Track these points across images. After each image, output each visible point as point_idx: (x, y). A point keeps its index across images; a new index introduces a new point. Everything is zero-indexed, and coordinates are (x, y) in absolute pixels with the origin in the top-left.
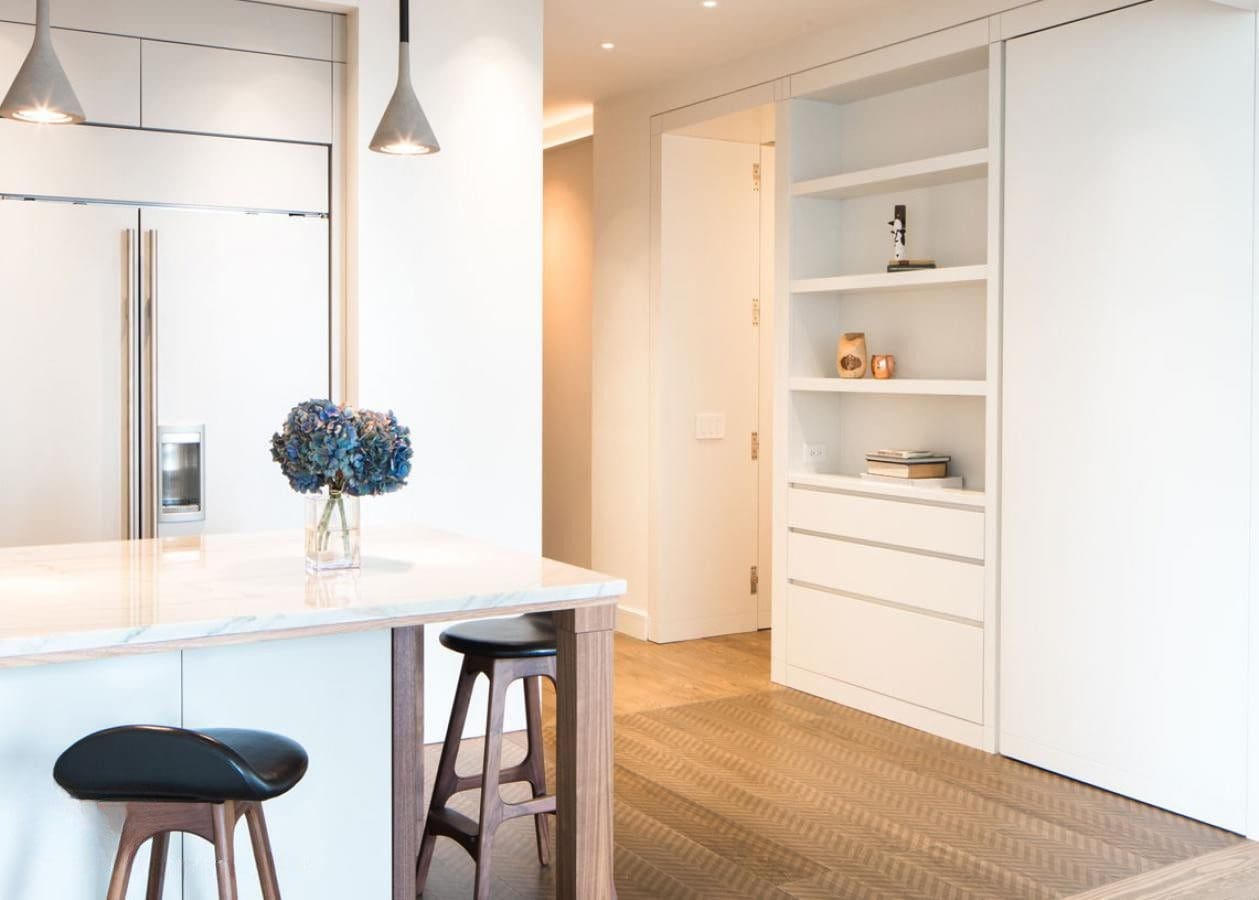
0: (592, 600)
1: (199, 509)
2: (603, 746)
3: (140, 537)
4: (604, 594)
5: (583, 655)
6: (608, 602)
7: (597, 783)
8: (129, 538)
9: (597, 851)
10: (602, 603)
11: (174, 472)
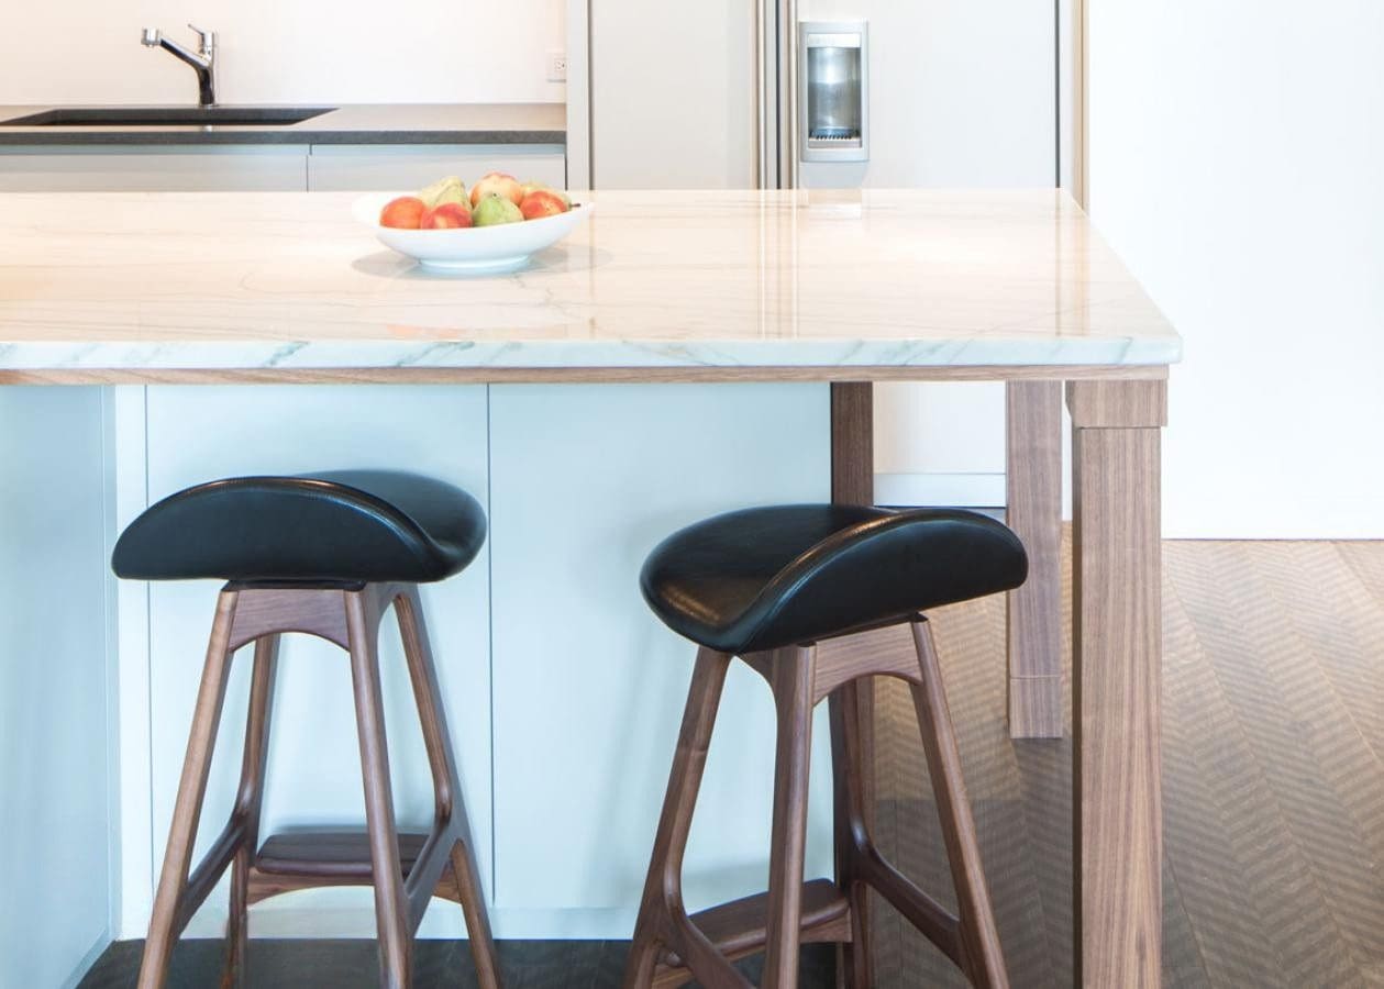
0: (1108, 368)
1: (861, 146)
2: (1139, 646)
3: (779, 187)
4: (1128, 360)
5: (1094, 467)
6: (1144, 375)
7: (1126, 711)
8: (759, 187)
9: (1127, 838)
10: (1131, 376)
11: (835, 86)
